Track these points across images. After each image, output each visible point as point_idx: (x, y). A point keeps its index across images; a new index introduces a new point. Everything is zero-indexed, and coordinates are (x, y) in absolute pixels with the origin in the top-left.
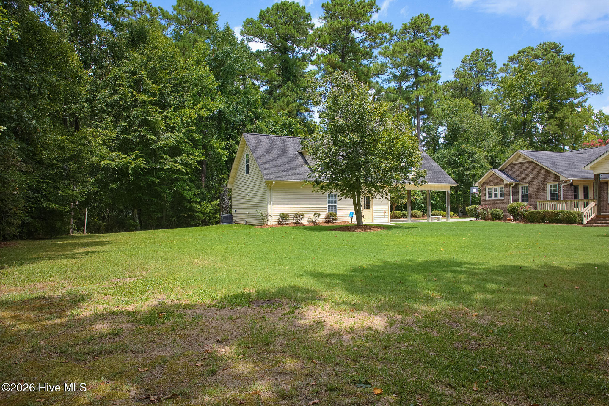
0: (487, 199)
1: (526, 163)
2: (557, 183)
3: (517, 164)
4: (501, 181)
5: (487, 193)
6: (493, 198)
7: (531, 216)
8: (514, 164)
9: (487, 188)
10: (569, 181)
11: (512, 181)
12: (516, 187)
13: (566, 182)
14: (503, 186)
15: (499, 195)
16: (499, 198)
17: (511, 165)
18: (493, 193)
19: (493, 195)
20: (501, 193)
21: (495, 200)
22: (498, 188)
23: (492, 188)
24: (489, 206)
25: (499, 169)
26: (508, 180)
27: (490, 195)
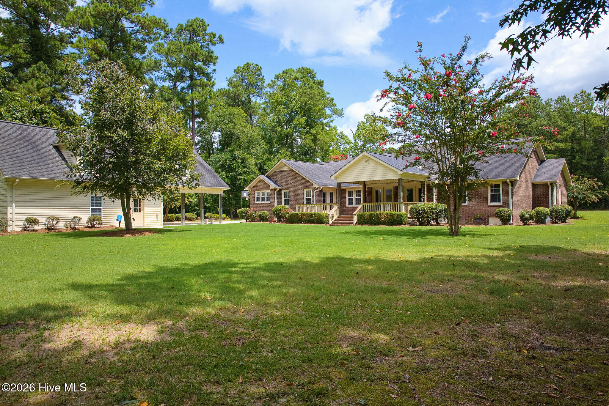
0: (256, 202)
1: (288, 171)
2: (311, 190)
3: (281, 171)
4: (267, 187)
5: (256, 197)
6: (260, 202)
7: (291, 218)
8: (279, 171)
9: (256, 192)
10: (320, 188)
11: (277, 187)
12: (280, 192)
13: (318, 189)
14: (269, 191)
15: (266, 199)
16: (265, 202)
17: (275, 172)
18: (261, 197)
19: (261, 199)
20: (267, 198)
21: (263, 204)
22: (265, 192)
23: (260, 192)
24: (257, 209)
25: (266, 175)
26: (273, 186)
27: (258, 200)
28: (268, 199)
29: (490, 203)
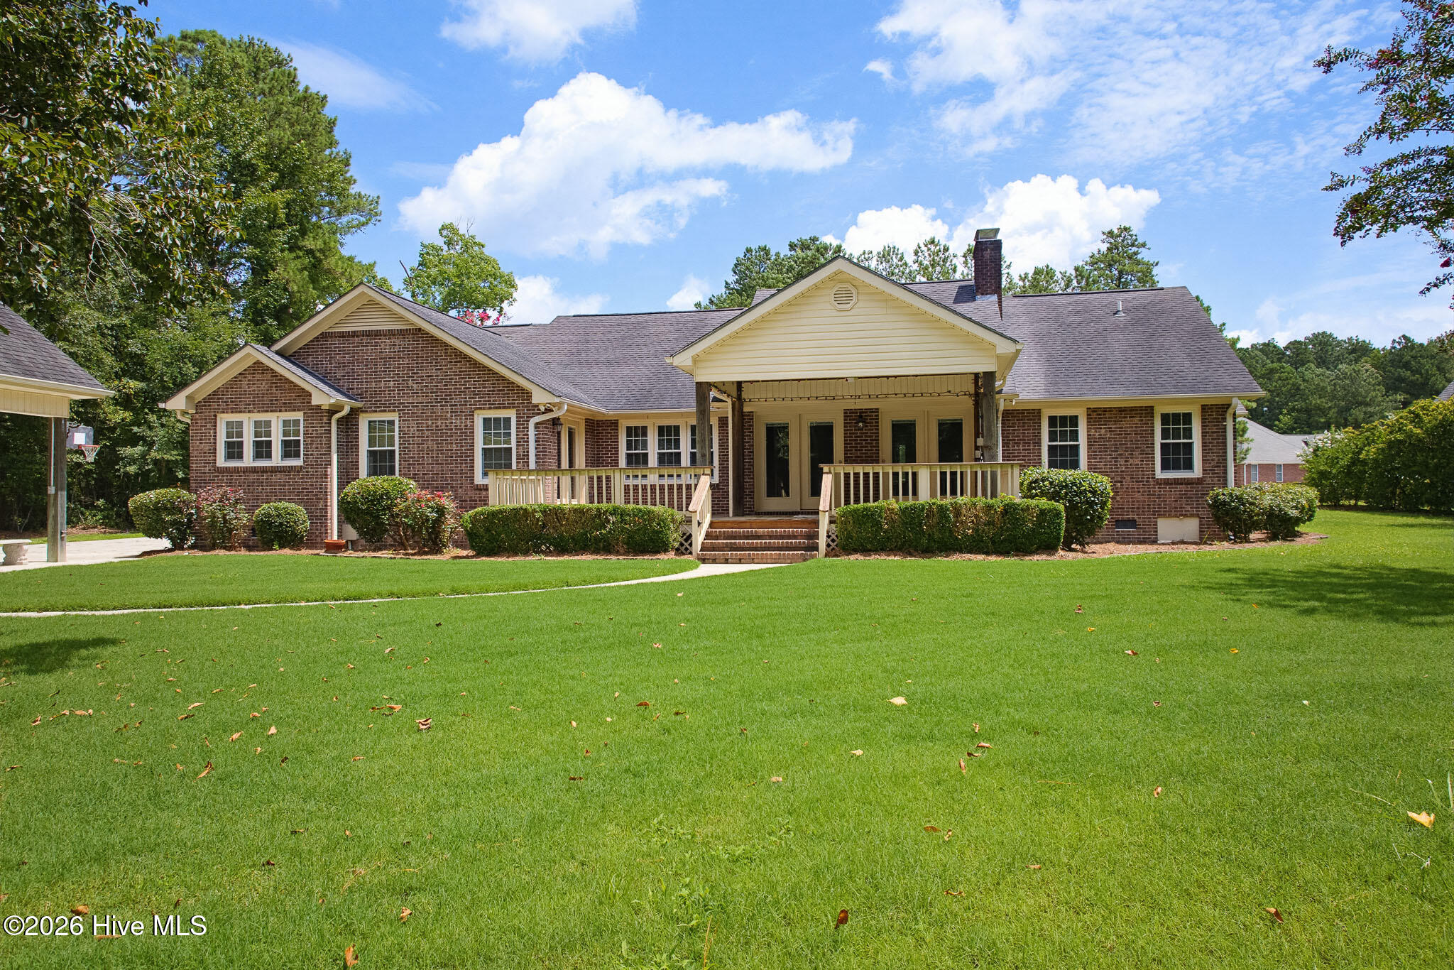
0: (221, 461)
1: (391, 333)
2: (512, 414)
3: (354, 334)
4: (301, 398)
5: (222, 439)
6: (248, 460)
7: (488, 530)
8: (343, 335)
9: (223, 419)
10: (560, 405)
11: (335, 398)
12: (348, 424)
13: (548, 411)
14: (299, 415)
15: (277, 449)
16: (277, 459)
17: (324, 336)
18: (248, 440)
19: (248, 450)
20: (286, 444)
21: (264, 470)
22: (276, 421)
23: (248, 422)
24: (241, 493)
25: (277, 347)
26: (323, 396)
27: (234, 450)
28: (290, 449)
29: (1160, 474)
